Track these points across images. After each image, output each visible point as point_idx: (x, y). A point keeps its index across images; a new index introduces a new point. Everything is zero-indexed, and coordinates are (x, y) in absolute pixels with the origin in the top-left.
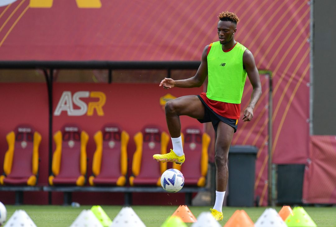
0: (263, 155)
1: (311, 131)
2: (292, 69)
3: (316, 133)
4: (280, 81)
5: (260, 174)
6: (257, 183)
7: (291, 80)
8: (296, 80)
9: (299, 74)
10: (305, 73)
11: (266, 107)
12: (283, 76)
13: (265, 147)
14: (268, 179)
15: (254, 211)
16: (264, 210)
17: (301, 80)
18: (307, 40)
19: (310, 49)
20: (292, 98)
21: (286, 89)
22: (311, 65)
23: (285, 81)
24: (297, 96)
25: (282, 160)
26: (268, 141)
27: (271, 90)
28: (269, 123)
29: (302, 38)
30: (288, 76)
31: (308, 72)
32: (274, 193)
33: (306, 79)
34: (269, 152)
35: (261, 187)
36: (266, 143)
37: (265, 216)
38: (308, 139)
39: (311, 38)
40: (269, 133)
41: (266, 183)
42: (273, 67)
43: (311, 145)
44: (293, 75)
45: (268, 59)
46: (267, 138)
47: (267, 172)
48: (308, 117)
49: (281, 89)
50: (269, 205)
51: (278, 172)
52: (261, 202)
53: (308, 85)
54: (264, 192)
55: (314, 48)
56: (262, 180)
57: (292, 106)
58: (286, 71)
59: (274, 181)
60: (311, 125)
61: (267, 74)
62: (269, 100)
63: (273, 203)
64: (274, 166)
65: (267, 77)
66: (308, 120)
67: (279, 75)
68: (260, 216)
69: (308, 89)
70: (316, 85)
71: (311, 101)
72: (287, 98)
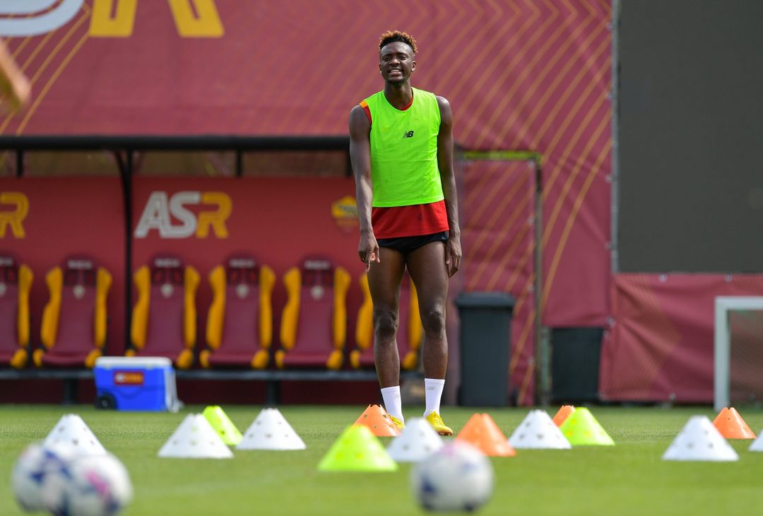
0: (525, 311)
1: (615, 266)
2: (578, 150)
3: (626, 268)
4: (556, 172)
5: (520, 346)
6: (514, 363)
7: (576, 170)
8: (585, 170)
9: (592, 159)
10: (602, 157)
11: (531, 221)
12: (562, 162)
13: (528, 295)
14: (535, 353)
15: (507, 416)
16: (527, 413)
17: (595, 169)
18: (606, 95)
19: (612, 114)
20: (579, 203)
21: (567, 187)
22: (613, 143)
23: (566, 171)
24: (588, 200)
25: (560, 319)
26: (535, 283)
27: (540, 189)
28: (535, 251)
29: (597, 92)
30: (572, 162)
31: (609, 156)
32: (547, 381)
33: (605, 168)
34: (536, 305)
35: (522, 370)
36: (530, 287)
37: (528, 425)
38: (608, 280)
39: (615, 92)
40: (535, 270)
41: (531, 362)
42: (542, 147)
43: (614, 292)
44: (581, 161)
45: (533, 130)
46: (531, 278)
47: (533, 341)
48: (608, 238)
49: (558, 187)
50: (537, 403)
51: (554, 343)
52: (521, 398)
53: (609, 178)
54: (528, 379)
55: (619, 111)
56: (523, 357)
57: (579, 220)
58: (567, 152)
59: (545, 358)
60: (614, 255)
61: (533, 159)
62: (535, 207)
63: (545, 400)
64: (545, 331)
65: (531, 165)
66: (607, 246)
67: (553, 160)
68: (518, 424)
69: (607, 187)
70: (623, 178)
71: (614, 209)
72: (569, 204)
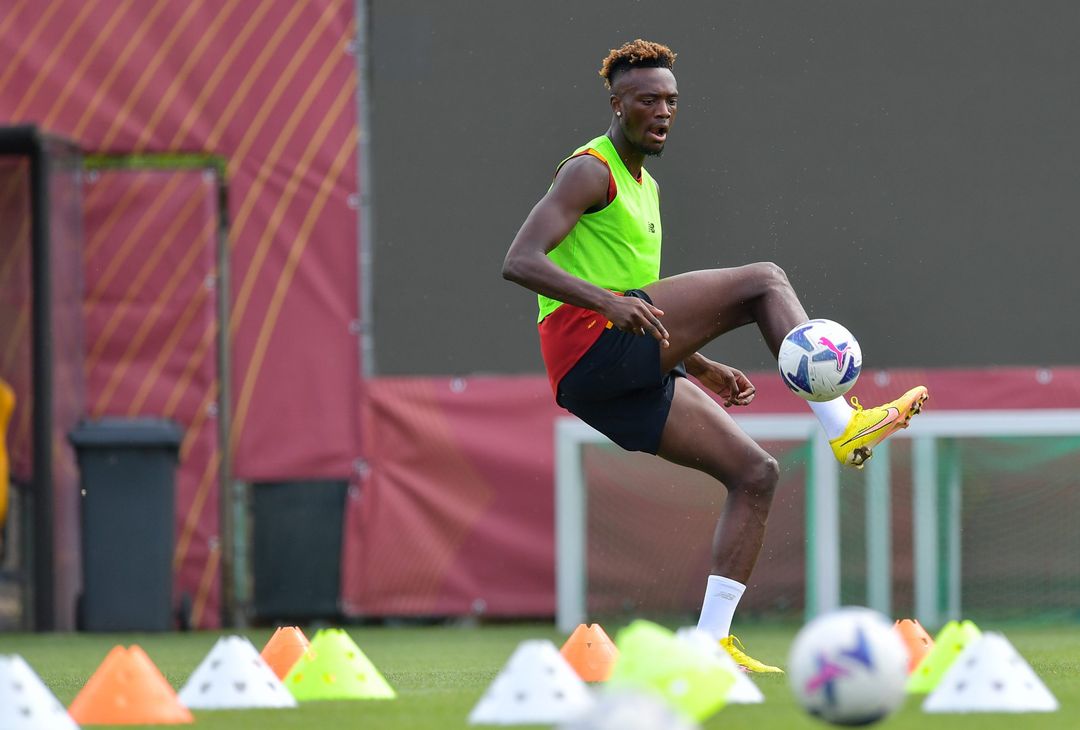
0: (201, 452)
1: (367, 364)
2: (295, 150)
3: (389, 368)
4: (256, 190)
5: (193, 518)
6: (182, 549)
7: (292, 187)
8: (309, 186)
9: (321, 165)
10: (340, 161)
11: (209, 282)
12: (265, 171)
13: (206, 422)
14: (222, 531)
15: (176, 647)
16: (211, 645)
17: (328, 185)
18: (346, 45)
19: (357, 80)
20: (298, 248)
21: (276, 219)
22: (360, 135)
23: (273, 190)
24: (316, 242)
25: (270, 465)
26: (219, 400)
27: (225, 223)
28: (219, 338)
29: (329, 39)
30: (284, 171)
31: (353, 160)
32: (243, 581)
33: (347, 183)
34: (221, 441)
35: (197, 562)
36: (209, 407)
37: (216, 665)
38: (356, 391)
39: (361, 39)
40: (219, 374)
41: (214, 546)
42: (229, 144)
43: (367, 413)
44: (301, 169)
45: (211, 114)
46: (213, 389)
47: (218, 508)
48: (354, 312)
49: (259, 219)
50: (227, 624)
51: (255, 510)
52: (197, 615)
53: (353, 201)
54: (209, 579)
55: (371, 73)
56: (198, 538)
57: (300, 279)
58: (274, 155)
59: (241, 540)
60: (366, 343)
61: (211, 165)
62: (218, 258)
63: (240, 617)
64: (240, 488)
65: (208, 179)
66: (353, 326)
67: (250, 170)
68: (196, 663)
69: (352, 217)
70: (380, 201)
71: (365, 258)
72: (279, 251)
